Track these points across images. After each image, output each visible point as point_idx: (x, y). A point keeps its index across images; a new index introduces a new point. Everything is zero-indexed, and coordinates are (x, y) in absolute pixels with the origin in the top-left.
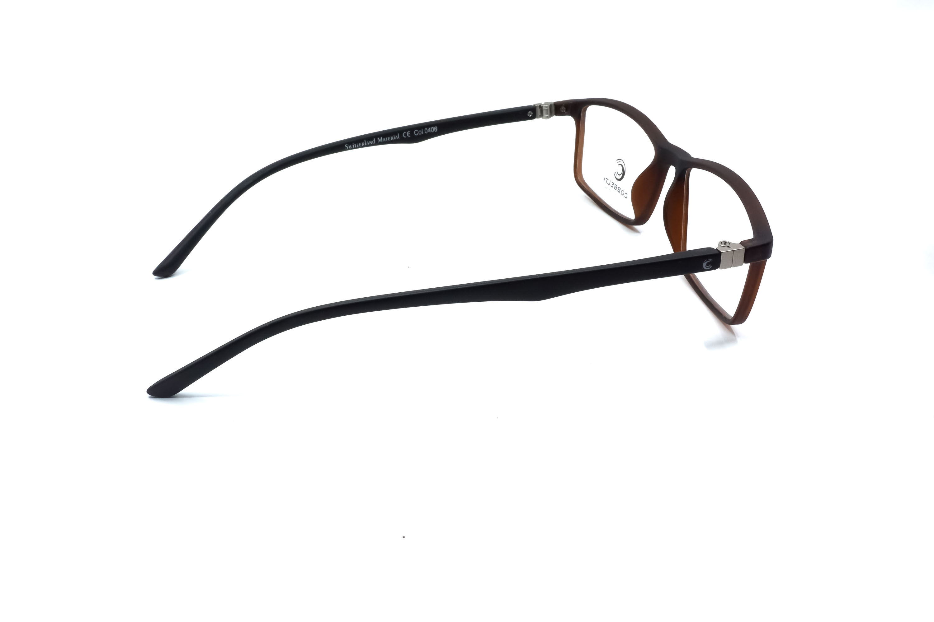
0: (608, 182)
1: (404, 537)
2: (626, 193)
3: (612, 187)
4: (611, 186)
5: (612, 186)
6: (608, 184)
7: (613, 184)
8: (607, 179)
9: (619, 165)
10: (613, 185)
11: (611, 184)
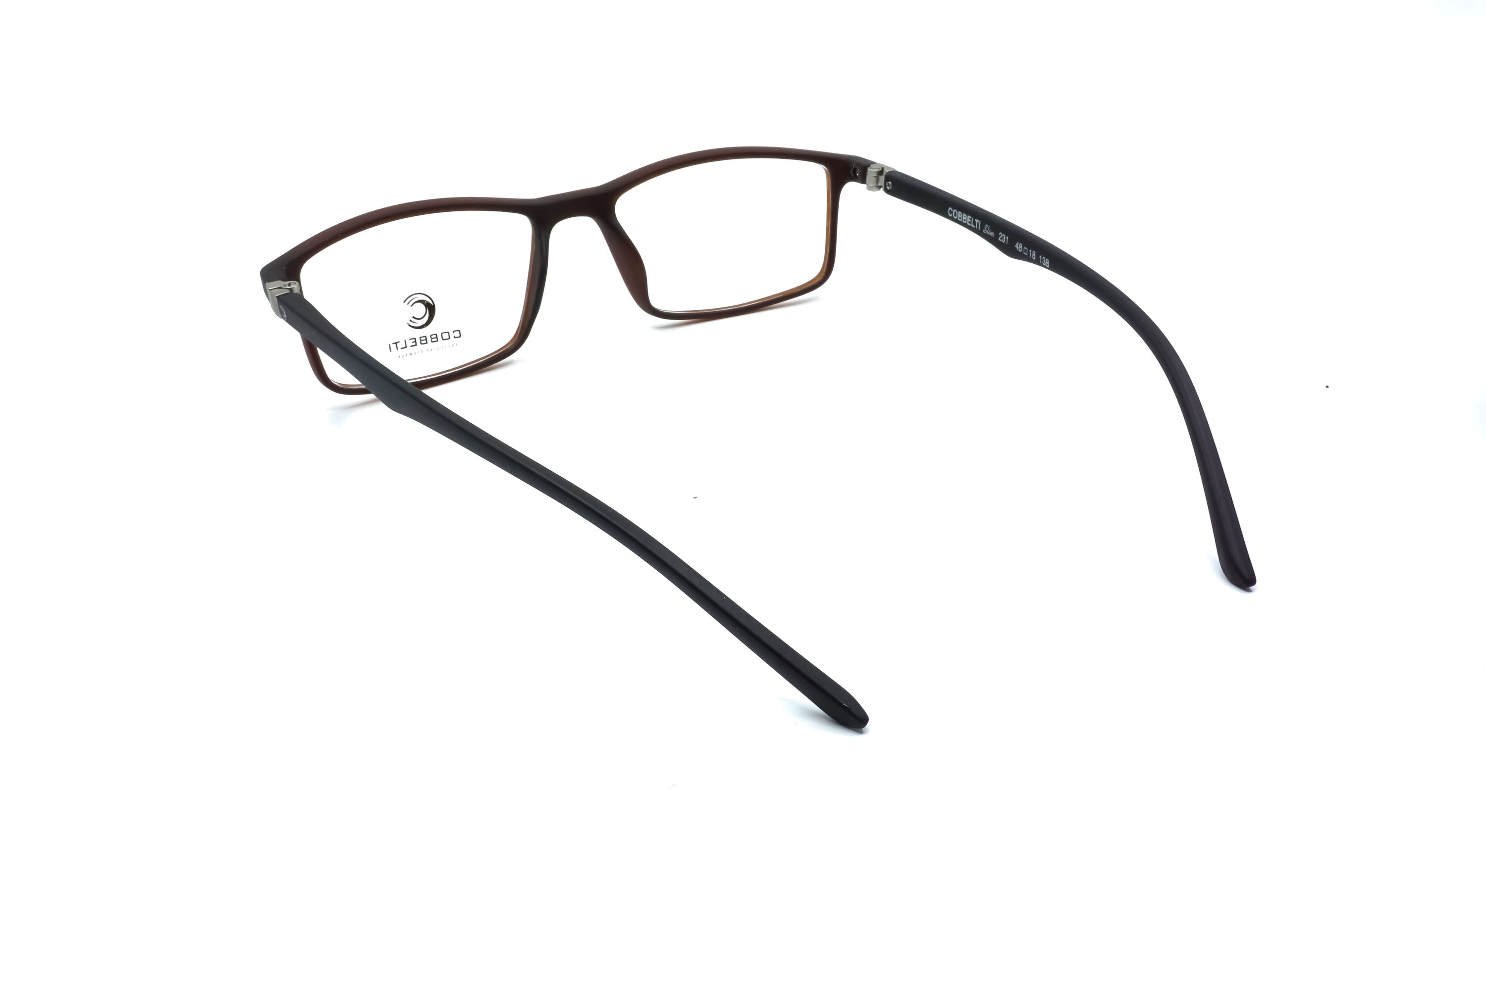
0: (400, 345)
1: (1327, 387)
2: (454, 332)
3: (416, 345)
4: (411, 346)
5: (414, 344)
6: (402, 348)
7: (414, 340)
8: (396, 343)
9: (412, 306)
10: (415, 342)
11: (410, 343)
